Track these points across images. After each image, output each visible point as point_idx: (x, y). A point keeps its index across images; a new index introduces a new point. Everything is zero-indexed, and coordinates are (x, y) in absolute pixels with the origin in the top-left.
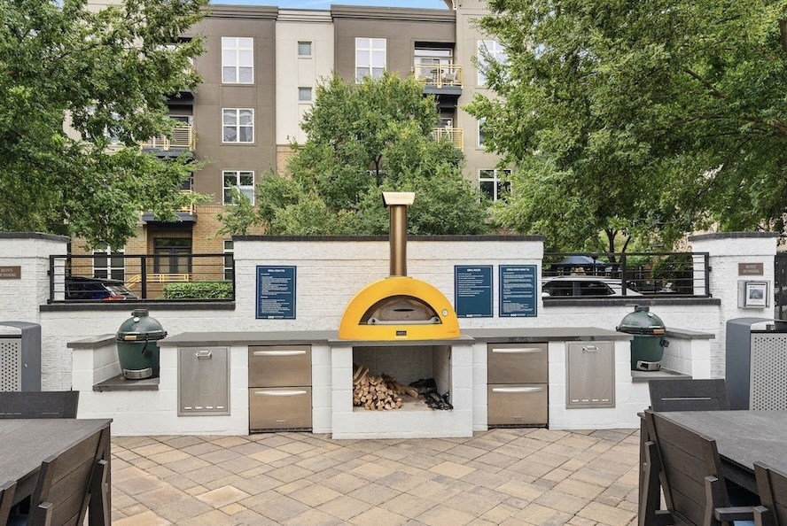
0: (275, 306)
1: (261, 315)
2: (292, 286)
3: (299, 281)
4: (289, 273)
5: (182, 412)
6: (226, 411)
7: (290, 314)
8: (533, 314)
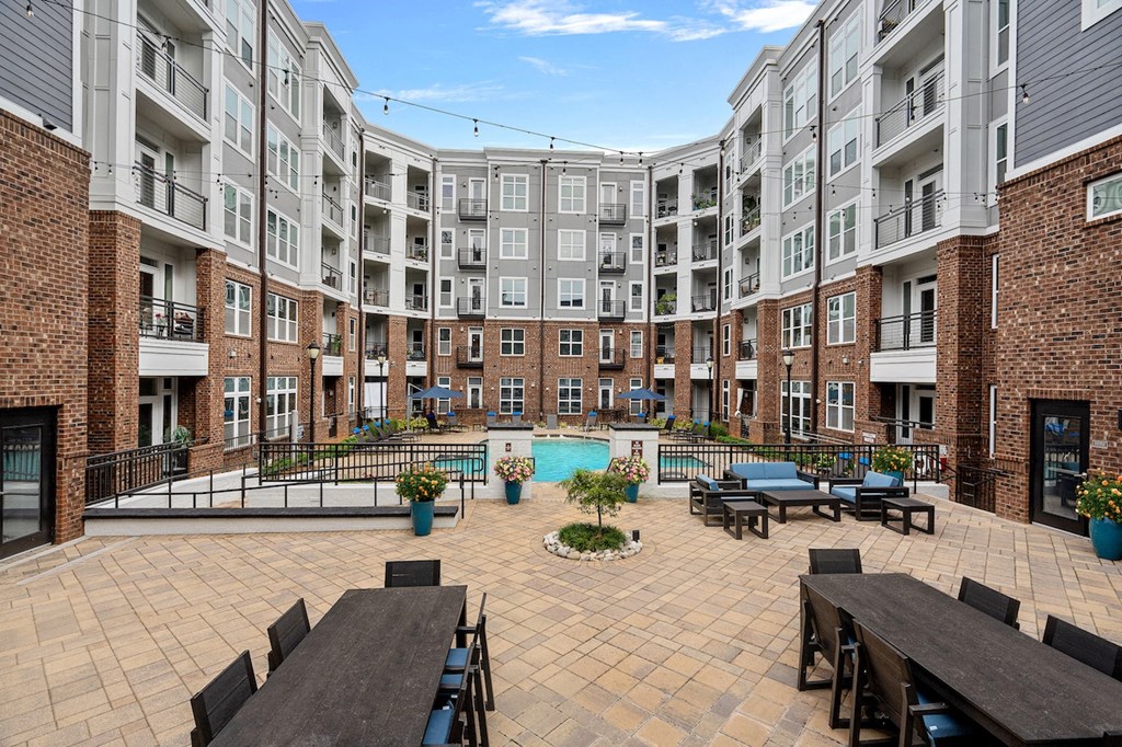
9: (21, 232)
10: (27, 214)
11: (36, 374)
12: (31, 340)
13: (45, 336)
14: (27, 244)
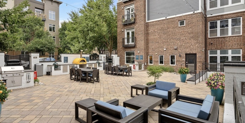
0: (66, 61)
1: (64, 62)
2: (67, 59)
3: (68, 58)
4: (67, 58)
5: (63, 72)
6: (67, 72)
7: (67, 62)
8: (89, 61)
9: (189, 30)
10: (190, 27)
11: (191, 49)
12: (190, 44)
13: (193, 43)
14: (190, 31)
